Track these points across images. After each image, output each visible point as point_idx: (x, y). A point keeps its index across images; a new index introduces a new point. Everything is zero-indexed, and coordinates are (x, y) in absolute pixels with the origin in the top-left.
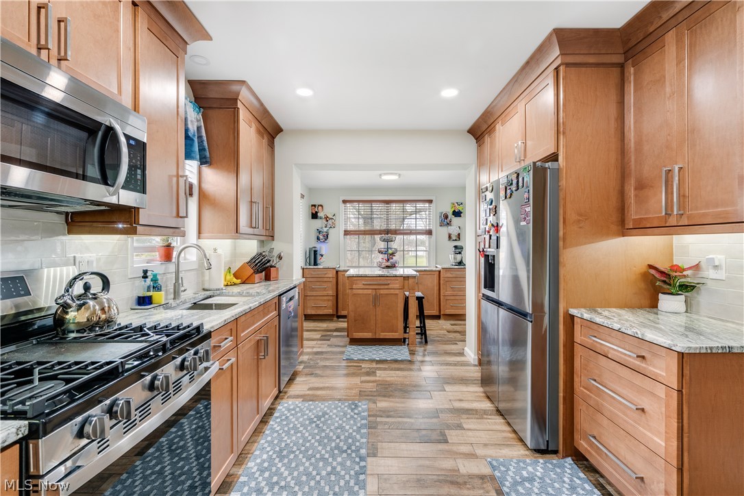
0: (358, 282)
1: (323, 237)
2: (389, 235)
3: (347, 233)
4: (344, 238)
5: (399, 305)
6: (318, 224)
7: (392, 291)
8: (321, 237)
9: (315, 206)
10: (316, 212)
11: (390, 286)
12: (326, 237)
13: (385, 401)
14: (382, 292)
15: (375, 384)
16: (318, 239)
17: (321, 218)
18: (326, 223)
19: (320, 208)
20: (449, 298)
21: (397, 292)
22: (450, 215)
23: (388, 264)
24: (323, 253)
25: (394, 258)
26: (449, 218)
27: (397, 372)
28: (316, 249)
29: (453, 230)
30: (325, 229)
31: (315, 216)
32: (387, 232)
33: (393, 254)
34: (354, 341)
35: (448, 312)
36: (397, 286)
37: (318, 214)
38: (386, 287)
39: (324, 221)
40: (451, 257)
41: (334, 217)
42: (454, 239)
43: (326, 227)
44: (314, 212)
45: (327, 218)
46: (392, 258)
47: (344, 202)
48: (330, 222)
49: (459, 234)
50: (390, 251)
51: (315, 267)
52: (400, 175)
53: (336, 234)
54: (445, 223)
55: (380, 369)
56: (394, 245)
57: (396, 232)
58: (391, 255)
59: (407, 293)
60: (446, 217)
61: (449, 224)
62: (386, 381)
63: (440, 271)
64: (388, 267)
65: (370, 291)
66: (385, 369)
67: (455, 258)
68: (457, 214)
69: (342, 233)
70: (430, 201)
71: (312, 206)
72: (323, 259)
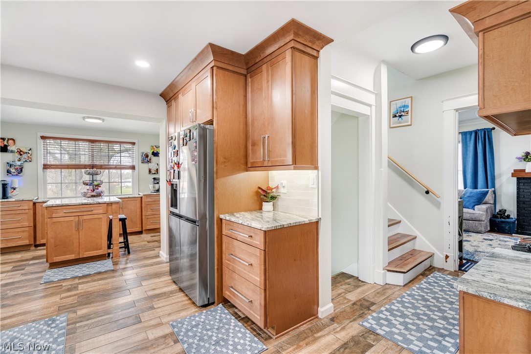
0: (58, 211)
1: (15, 170)
2: (95, 169)
3: (46, 167)
4: (43, 171)
5: (103, 227)
6: (8, 157)
7: (96, 216)
8: (13, 170)
9: (3, 139)
10: (6, 146)
11: (94, 212)
12: (20, 171)
13: (86, 308)
14: (85, 217)
15: (77, 297)
16: (9, 172)
17: (12, 152)
18: (19, 156)
19: (11, 141)
20: (149, 217)
21: (101, 216)
22: (150, 155)
23: (94, 193)
24: (16, 186)
25: (100, 188)
26: (149, 157)
27: (100, 282)
28: (6, 182)
29: (153, 166)
31: (4, 149)
32: (93, 166)
33: (98, 186)
34: (54, 265)
35: (148, 227)
36: (101, 211)
37: (9, 148)
38: (90, 213)
39: (17, 155)
40: (151, 186)
41: (30, 152)
42: (154, 173)
43: (19, 161)
44: (2, 145)
45: (20, 152)
46: (98, 189)
47: (43, 138)
48: (25, 156)
49: (157, 169)
50: (95, 183)
51: (4, 200)
52: (103, 120)
53: (33, 168)
54: (146, 161)
55: (83, 283)
56: (98, 177)
57: (101, 167)
58: (96, 186)
59: (111, 217)
60: (147, 156)
61: (149, 161)
62: (88, 292)
63: (142, 198)
64: (93, 196)
65: (72, 218)
66: (88, 282)
67: (154, 187)
68: (156, 154)
69: (41, 167)
70: (134, 144)
72: (15, 192)
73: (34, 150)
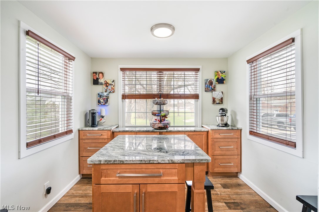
1: (103, 100)
2: (162, 99)
3: (124, 97)
4: (123, 101)
5: (178, 210)
6: (99, 89)
7: (167, 187)
8: (102, 101)
9: (96, 73)
10: (97, 79)
11: (164, 179)
12: (106, 100)
14: (149, 189)
16: (99, 102)
17: (101, 84)
18: (106, 88)
19: (101, 75)
20: (217, 157)
22: (214, 82)
23: (161, 125)
24: (103, 114)
25: (166, 119)
26: (214, 84)
28: (94, 111)
29: (217, 94)
30: (105, 94)
31: (96, 82)
32: (160, 96)
33: (165, 116)
35: (217, 170)
37: (99, 80)
38: (157, 181)
39: (104, 86)
41: (113, 83)
42: (218, 102)
43: (106, 92)
44: (95, 78)
45: (107, 84)
46: (164, 120)
47: (122, 69)
48: (110, 87)
49: (222, 99)
50: (163, 114)
51: (91, 129)
53: (115, 98)
54: (210, 89)
56: (165, 108)
57: (168, 96)
58: (163, 116)
59: (190, 183)
60: (211, 83)
61: (213, 90)
63: (208, 132)
67: (222, 120)
68: (221, 81)
69: (120, 97)
70: (197, 70)
71: (94, 73)
72: (103, 120)
73: (116, 82)
